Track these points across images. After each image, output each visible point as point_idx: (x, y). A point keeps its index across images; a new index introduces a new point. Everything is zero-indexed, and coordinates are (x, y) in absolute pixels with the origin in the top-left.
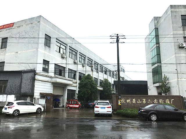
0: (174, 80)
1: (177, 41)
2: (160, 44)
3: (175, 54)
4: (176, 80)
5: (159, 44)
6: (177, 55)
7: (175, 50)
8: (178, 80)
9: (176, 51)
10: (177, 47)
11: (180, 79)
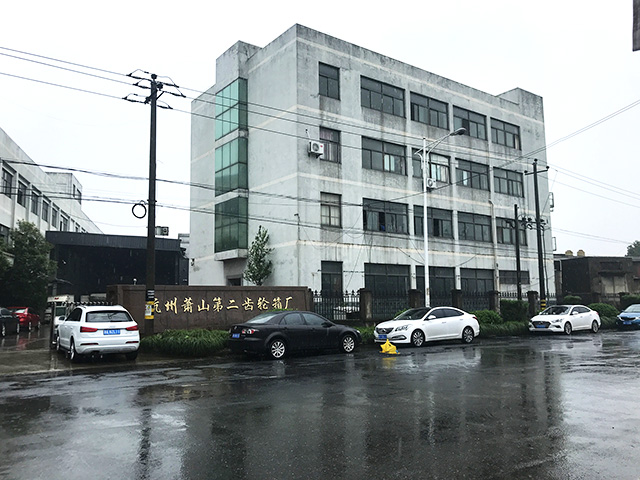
0: (286, 244)
1: (303, 134)
2: (251, 130)
3: (299, 170)
4: (294, 243)
5: (247, 130)
6: (302, 175)
7: (299, 160)
8: (298, 245)
9: (301, 161)
10: (303, 152)
11: (304, 243)
